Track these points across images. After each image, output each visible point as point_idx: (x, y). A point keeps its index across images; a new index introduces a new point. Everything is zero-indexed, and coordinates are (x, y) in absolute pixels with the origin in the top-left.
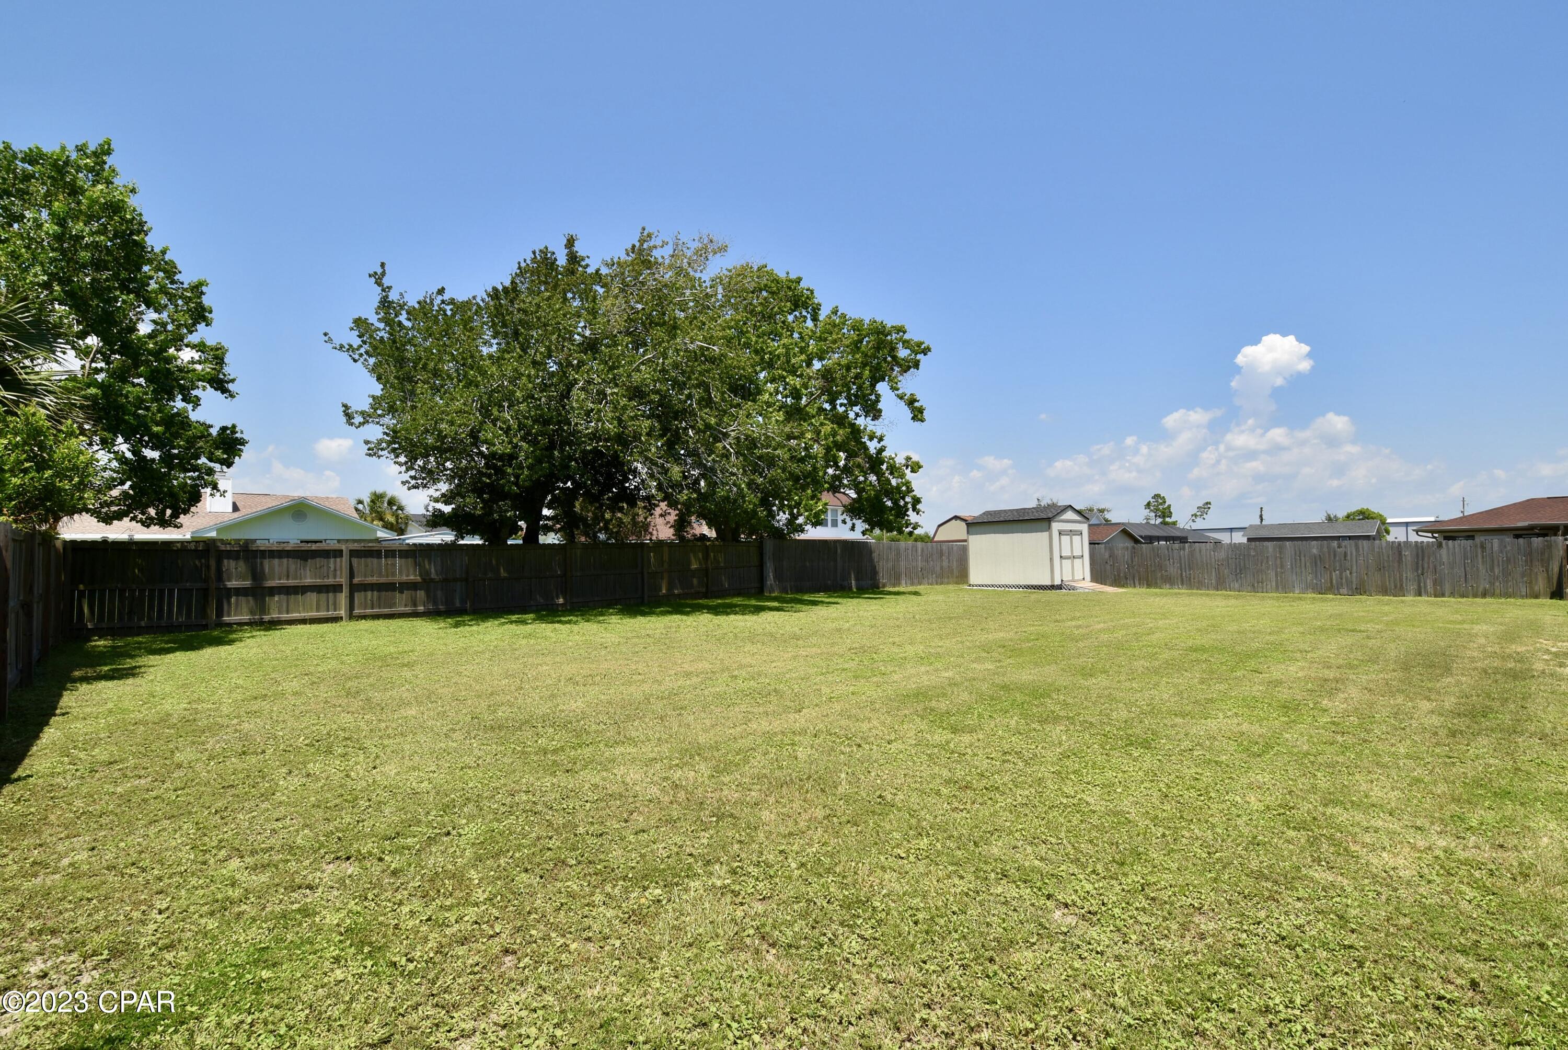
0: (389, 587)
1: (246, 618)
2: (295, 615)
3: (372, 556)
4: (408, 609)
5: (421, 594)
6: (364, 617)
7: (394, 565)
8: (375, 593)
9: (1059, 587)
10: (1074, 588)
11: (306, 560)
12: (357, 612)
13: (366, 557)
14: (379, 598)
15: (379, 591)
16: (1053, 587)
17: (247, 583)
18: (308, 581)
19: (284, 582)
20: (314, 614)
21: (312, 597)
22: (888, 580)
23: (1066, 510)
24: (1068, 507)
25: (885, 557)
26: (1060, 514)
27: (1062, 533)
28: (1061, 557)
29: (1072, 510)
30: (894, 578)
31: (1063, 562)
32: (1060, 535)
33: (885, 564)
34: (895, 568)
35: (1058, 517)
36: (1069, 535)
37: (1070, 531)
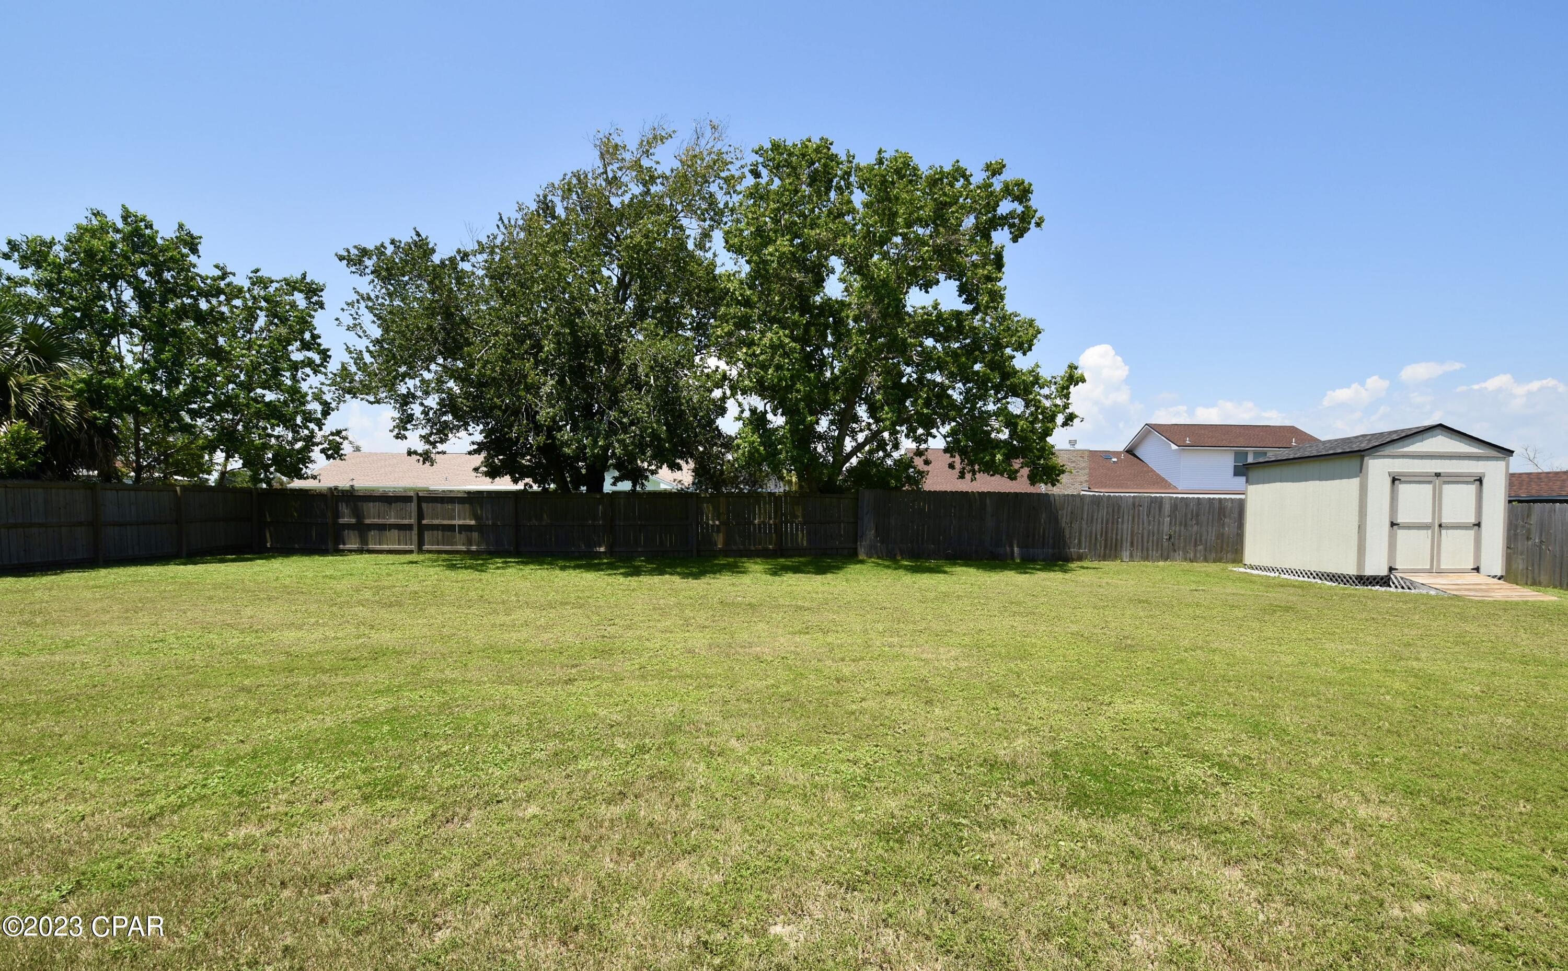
0: (451, 528)
1: (354, 546)
2: (385, 547)
3: (437, 502)
4: (463, 548)
5: (475, 535)
6: (430, 552)
7: (454, 510)
8: (440, 532)
9: (1384, 581)
10: (1411, 585)
11: (391, 504)
12: (426, 547)
13: (432, 502)
14: (443, 536)
15: (443, 530)
16: (1362, 580)
17: (353, 521)
18: (392, 521)
19: (376, 521)
20: (396, 547)
21: (395, 533)
22: (1090, 550)
23: (1425, 435)
24: (1438, 431)
25: (1085, 516)
26: (1400, 444)
27: (1403, 479)
28: (1393, 524)
29: (1453, 437)
30: (1105, 547)
31: (1401, 534)
32: (1397, 482)
33: (1084, 526)
34: (1106, 532)
35: (1389, 450)
36: (1429, 482)
37: (1438, 475)
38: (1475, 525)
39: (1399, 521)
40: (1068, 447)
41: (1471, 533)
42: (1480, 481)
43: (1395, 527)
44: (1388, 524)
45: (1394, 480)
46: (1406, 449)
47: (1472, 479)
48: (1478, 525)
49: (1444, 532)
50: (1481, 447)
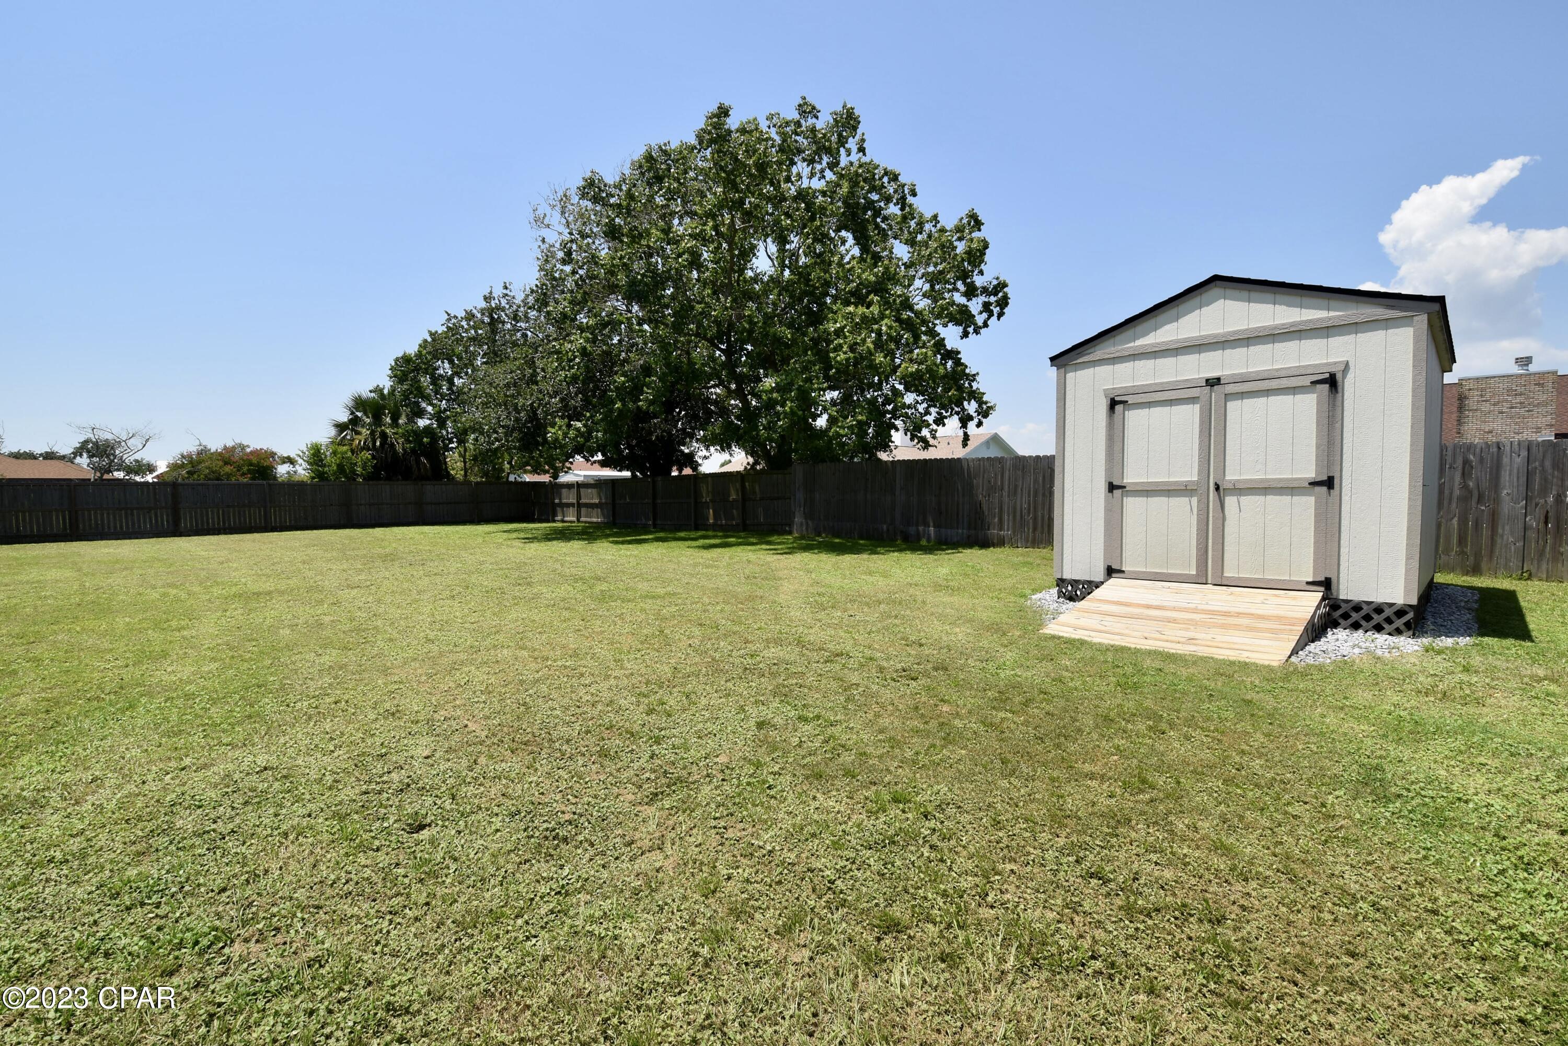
22: (1014, 532)
23: (1183, 307)
24: (1215, 291)
25: (1006, 487)
26: (1129, 333)
27: (1131, 400)
28: (1112, 487)
29: (1254, 295)
30: (1035, 529)
31: (1132, 505)
32: (1119, 408)
33: (1006, 499)
34: (1035, 508)
35: (1100, 352)
36: (1193, 400)
37: (1213, 383)
38: (1314, 484)
39: (1128, 480)
40: (1516, 370)
41: (1307, 504)
42: (1332, 382)
43: (1117, 493)
44: (1102, 487)
45: (1113, 404)
46: (1139, 342)
47: (1306, 381)
48: (1329, 483)
49: (1230, 501)
50: (1333, 303)
